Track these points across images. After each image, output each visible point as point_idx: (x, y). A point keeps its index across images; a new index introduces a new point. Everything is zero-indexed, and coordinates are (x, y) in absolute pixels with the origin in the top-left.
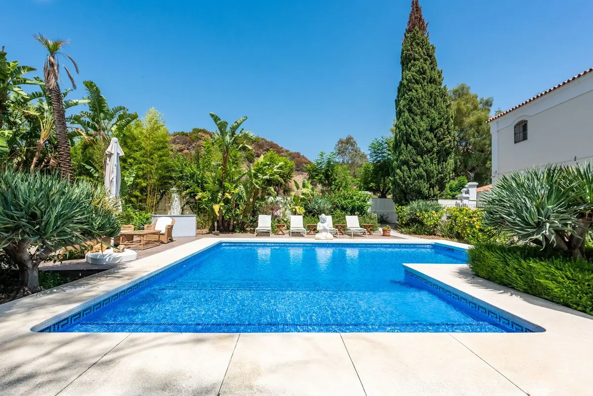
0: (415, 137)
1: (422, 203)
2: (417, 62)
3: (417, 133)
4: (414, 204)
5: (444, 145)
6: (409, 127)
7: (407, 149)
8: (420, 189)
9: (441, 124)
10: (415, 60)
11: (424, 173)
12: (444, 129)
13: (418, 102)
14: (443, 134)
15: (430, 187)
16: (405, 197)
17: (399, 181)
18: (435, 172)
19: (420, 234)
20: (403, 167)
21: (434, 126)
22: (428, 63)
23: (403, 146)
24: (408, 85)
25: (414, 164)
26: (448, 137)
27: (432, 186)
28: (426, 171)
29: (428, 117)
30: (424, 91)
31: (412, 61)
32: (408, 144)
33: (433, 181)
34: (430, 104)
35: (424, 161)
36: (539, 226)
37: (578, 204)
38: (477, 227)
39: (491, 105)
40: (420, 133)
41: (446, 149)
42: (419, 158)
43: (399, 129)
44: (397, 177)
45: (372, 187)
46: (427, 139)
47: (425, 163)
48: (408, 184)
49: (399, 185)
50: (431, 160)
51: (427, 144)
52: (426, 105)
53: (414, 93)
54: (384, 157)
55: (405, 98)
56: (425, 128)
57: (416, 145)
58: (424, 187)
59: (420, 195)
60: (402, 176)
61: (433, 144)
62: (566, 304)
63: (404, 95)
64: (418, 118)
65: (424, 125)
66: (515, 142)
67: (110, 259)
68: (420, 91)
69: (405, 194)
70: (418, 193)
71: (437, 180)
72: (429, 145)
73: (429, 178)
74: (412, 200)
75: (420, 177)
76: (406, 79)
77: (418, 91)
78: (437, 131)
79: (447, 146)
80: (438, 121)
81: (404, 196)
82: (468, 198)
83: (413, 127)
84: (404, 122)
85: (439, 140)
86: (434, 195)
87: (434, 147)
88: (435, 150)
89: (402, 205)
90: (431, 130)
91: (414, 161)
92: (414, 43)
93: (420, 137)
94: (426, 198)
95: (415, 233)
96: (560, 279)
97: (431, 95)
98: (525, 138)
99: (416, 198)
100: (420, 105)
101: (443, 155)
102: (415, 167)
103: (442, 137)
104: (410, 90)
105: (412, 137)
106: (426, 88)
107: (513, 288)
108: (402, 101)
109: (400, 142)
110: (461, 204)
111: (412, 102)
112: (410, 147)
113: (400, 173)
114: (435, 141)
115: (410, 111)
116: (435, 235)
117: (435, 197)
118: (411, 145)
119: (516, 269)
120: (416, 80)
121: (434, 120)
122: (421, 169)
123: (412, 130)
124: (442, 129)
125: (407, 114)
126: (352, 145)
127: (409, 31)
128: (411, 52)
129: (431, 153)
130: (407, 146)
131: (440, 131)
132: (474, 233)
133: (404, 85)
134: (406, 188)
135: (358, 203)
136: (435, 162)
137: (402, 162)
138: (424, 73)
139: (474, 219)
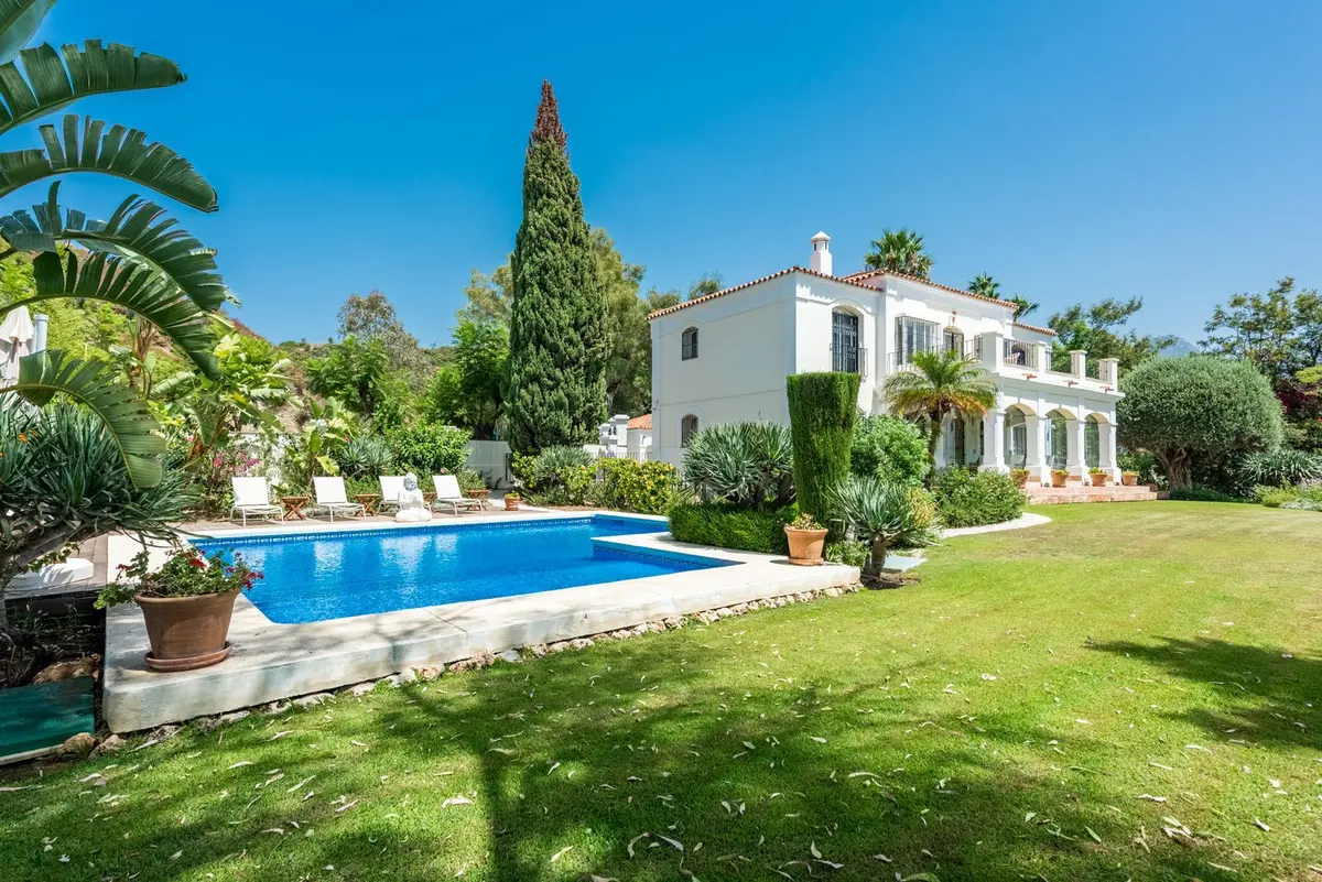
0: (552, 335)
1: (561, 450)
2: (552, 201)
3: (556, 328)
4: (548, 453)
5: (595, 353)
6: (542, 314)
7: (538, 354)
8: (559, 426)
9: (591, 318)
10: (549, 196)
11: (566, 400)
12: (595, 329)
13: (557, 273)
14: (594, 337)
15: (573, 425)
16: (532, 441)
17: (522, 410)
18: (582, 399)
19: (559, 505)
20: (530, 386)
21: (581, 321)
22: (570, 206)
23: (531, 347)
24: (538, 238)
25: (550, 383)
26: (599, 343)
27: (576, 422)
28: (568, 396)
29: (571, 303)
30: (566, 256)
31: (545, 197)
32: (541, 347)
33: (578, 414)
34: (574, 282)
35: (566, 379)
36: (737, 480)
37: (763, 460)
38: (649, 488)
39: (640, 278)
40: (561, 329)
41: (596, 363)
42: (558, 373)
43: (522, 315)
44: (519, 403)
45: (462, 417)
46: (570, 341)
47: (566, 382)
48: (540, 418)
49: (522, 418)
50: (576, 377)
51: (570, 349)
52: (569, 282)
53: (550, 257)
54: (483, 358)
55: (533, 261)
56: (567, 321)
57: (554, 349)
58: (565, 423)
59: (558, 438)
60: (530, 401)
61: (579, 352)
62: (755, 550)
63: (531, 255)
64: (556, 301)
65: (566, 317)
66: (683, 359)
67: (51, 575)
68: (559, 255)
69: (533, 435)
70: (555, 434)
71: (584, 412)
72: (573, 352)
73: (573, 408)
74: (545, 446)
75: (559, 406)
76: (535, 226)
77: (553, 254)
78: (584, 328)
79: (599, 356)
80: (586, 313)
81: (531, 438)
82: (615, 442)
83: (548, 317)
84: (533, 305)
85: (588, 345)
86: (580, 438)
87: (581, 356)
88: (582, 361)
89: (527, 454)
90: (576, 327)
91: (549, 377)
92: (547, 166)
93: (561, 337)
94: (566, 442)
95: (552, 503)
96: (752, 527)
97: (575, 265)
98: (694, 355)
99: (552, 442)
100: (559, 279)
101: (592, 371)
102: (551, 389)
103: (592, 340)
104: (542, 249)
105: (547, 334)
106: (568, 252)
107: (714, 545)
108: (527, 264)
109: (524, 339)
110: (606, 452)
111: (547, 272)
112: (544, 352)
113: (528, 398)
114: (583, 347)
115: (543, 286)
116: (583, 504)
117: (580, 441)
118: (545, 348)
119: (717, 525)
120: (551, 233)
121: (580, 310)
122: (561, 393)
123: (547, 322)
124: (593, 330)
125: (537, 291)
126: (383, 313)
127: (537, 137)
128: (542, 179)
129: (576, 367)
130: (538, 349)
131: (590, 331)
132: (645, 496)
133: (531, 237)
134: (535, 423)
135: (445, 451)
136: (581, 380)
137: (530, 376)
138: (564, 224)
139: (645, 477)
